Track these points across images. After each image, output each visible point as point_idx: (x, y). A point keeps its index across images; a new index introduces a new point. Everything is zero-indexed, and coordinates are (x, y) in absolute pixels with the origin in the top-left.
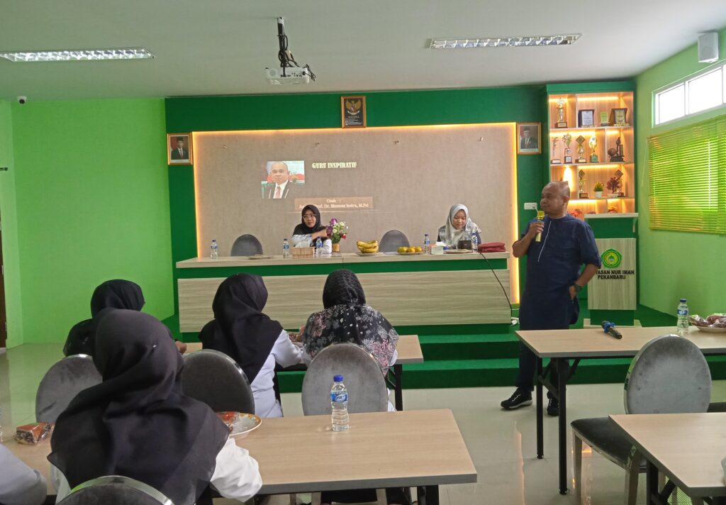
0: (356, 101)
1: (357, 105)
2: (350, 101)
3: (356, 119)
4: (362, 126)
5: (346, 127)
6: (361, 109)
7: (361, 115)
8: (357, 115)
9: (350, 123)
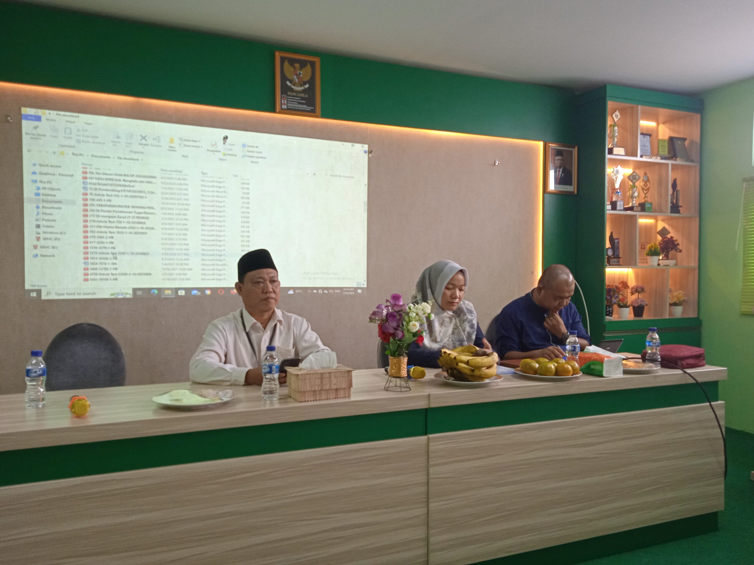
0: (303, 64)
1: (305, 73)
2: (292, 62)
3: (302, 98)
4: (312, 113)
5: (282, 111)
6: (312, 81)
7: (311, 91)
8: (304, 91)
9: (291, 105)
